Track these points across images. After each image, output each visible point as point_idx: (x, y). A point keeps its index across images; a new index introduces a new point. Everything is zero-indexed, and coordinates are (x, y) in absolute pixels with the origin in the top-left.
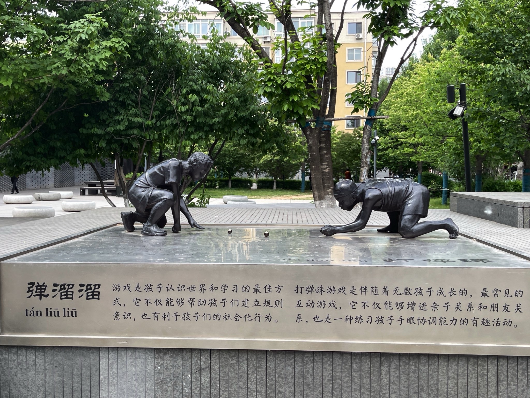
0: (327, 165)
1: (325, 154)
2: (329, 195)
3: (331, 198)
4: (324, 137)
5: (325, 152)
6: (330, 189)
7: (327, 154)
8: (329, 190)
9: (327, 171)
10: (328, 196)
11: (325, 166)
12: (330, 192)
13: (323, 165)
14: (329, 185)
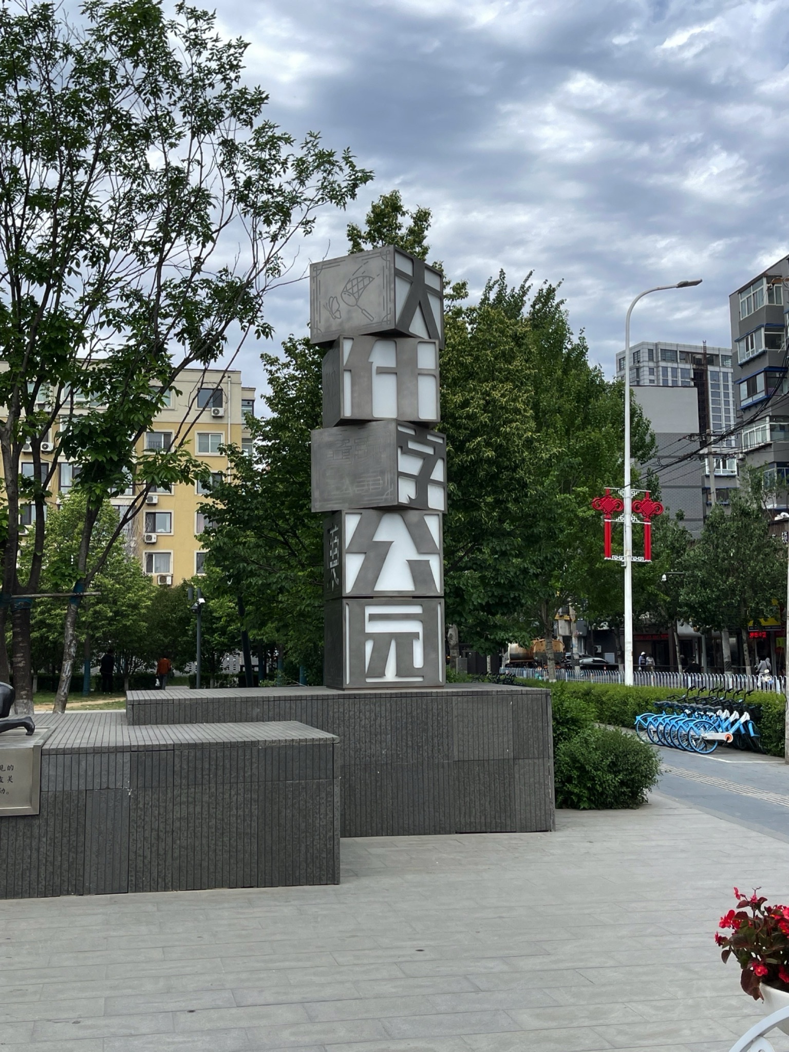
0: (22, 657)
1: (20, 642)
2: (22, 698)
3: (25, 704)
4: (19, 618)
5: (20, 639)
6: (25, 690)
7: (22, 642)
8: (23, 693)
9: (21, 665)
10: (21, 701)
11: (19, 659)
12: (25, 695)
13: (16, 657)
14: (24, 684)
